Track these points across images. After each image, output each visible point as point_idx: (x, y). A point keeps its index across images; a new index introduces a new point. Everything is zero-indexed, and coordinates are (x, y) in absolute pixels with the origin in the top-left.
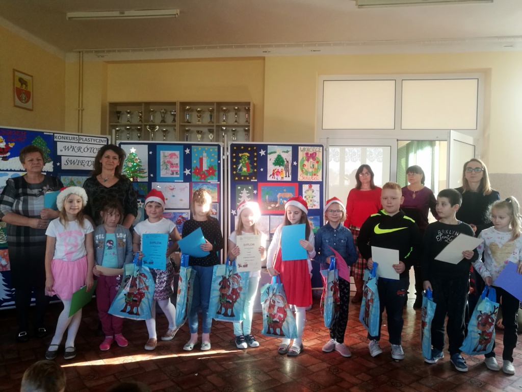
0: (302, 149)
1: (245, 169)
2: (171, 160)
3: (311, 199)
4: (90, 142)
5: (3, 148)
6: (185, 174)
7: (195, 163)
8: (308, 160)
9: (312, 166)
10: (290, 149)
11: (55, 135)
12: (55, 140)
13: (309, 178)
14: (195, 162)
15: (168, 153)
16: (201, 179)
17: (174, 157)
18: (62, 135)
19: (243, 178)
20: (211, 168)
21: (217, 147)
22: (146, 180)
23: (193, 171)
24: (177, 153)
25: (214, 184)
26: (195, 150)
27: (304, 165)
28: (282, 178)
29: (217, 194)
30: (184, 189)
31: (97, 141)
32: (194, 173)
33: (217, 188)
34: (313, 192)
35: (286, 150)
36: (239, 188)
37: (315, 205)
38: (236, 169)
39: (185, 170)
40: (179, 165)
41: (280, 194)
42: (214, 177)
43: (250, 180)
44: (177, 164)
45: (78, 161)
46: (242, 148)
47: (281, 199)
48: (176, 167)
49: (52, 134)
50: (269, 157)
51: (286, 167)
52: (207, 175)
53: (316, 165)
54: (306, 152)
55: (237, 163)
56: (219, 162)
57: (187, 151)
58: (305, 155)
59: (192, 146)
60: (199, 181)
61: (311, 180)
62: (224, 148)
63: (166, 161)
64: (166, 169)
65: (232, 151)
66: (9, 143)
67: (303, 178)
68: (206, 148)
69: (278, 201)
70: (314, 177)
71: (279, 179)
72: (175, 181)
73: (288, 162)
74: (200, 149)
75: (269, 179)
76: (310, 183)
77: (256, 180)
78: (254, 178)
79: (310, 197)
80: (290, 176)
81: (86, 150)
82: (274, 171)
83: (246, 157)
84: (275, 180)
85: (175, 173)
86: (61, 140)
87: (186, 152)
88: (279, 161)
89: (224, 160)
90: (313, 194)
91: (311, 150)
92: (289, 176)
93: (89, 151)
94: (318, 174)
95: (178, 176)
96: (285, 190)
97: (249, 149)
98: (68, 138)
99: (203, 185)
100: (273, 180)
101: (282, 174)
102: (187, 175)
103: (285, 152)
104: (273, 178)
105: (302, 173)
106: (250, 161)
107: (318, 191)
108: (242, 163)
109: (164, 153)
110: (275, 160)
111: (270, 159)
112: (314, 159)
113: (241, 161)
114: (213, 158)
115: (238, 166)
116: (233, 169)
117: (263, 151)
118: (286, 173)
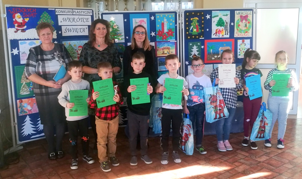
0: (237, 13)
1: (195, 30)
4: (81, 14)
5: (21, 23)
7: (158, 27)
8: (242, 21)
9: (244, 25)
10: (229, 13)
11: (56, 10)
12: (56, 13)
13: (243, 35)
15: (138, 20)
16: (163, 39)
17: (143, 23)
18: (61, 10)
19: (193, 37)
20: (170, 30)
21: (174, 14)
22: (123, 41)
23: (157, 33)
24: (145, 20)
25: (173, 42)
26: (158, 17)
27: (239, 25)
29: (175, 50)
31: (86, 12)
32: (158, 34)
33: (174, 46)
34: (245, 45)
35: (225, 14)
36: (191, 44)
38: (188, 30)
39: (151, 33)
41: (221, 48)
42: (172, 37)
43: (199, 38)
45: (73, 29)
46: (193, 13)
49: (54, 9)
50: (213, 19)
51: (226, 27)
52: (167, 36)
53: (248, 25)
54: (240, 15)
55: (189, 26)
56: (176, 25)
57: (153, 18)
58: (240, 17)
59: (156, 14)
60: (162, 40)
61: (244, 36)
62: (179, 15)
65: (186, 16)
66: (25, 19)
67: (238, 35)
68: (167, 14)
70: (246, 34)
71: (220, 37)
73: (227, 23)
74: (161, 16)
75: (213, 36)
76: (243, 39)
77: (203, 38)
78: (202, 36)
79: (243, 49)
80: (229, 34)
81: (78, 20)
82: (217, 30)
83: (196, 21)
84: (218, 37)
86: (60, 14)
87: (151, 19)
88: (221, 23)
89: (179, 24)
91: (244, 13)
92: (228, 34)
93: (81, 21)
94: (249, 31)
96: (225, 45)
97: (198, 14)
98: (65, 12)
99: (165, 43)
100: (216, 37)
101: (222, 32)
102: (152, 36)
103: (225, 16)
104: (216, 36)
105: (237, 31)
106: (199, 23)
107: (249, 44)
108: (193, 25)
109: (135, 20)
110: (217, 22)
111: (214, 22)
112: (246, 20)
113: (192, 24)
114: (172, 22)
115: (190, 28)
116: (186, 31)
117: (209, 15)
118: (226, 32)
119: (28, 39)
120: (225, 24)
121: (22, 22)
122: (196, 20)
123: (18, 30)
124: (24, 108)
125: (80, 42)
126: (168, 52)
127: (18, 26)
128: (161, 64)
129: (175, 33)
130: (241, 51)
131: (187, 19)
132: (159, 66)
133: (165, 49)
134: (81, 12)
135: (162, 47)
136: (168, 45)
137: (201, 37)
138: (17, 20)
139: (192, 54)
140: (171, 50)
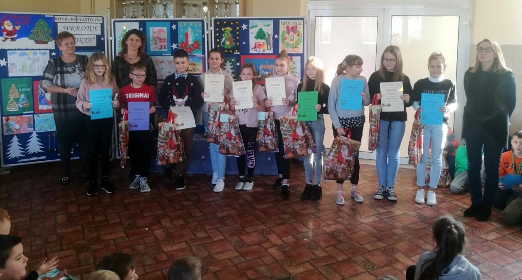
0: (283, 23)
1: (228, 43)
2: (159, 35)
3: (292, 70)
4: (87, 22)
5: (11, 31)
6: (172, 48)
7: (181, 37)
8: (289, 33)
9: (292, 38)
10: (271, 22)
11: (55, 17)
12: (56, 21)
13: (290, 51)
15: (156, 29)
17: (162, 32)
18: (61, 17)
19: (226, 51)
20: (196, 42)
21: (201, 22)
23: (179, 45)
24: (165, 29)
25: (199, 57)
26: (181, 26)
27: (285, 38)
28: (264, 50)
29: (202, 66)
31: (94, 20)
33: (202, 61)
34: (294, 64)
35: (267, 24)
38: (219, 43)
39: (172, 45)
40: (166, 40)
41: (262, 65)
42: (199, 50)
43: (233, 53)
46: (225, 22)
47: (263, 71)
48: (164, 42)
49: (53, 16)
50: (251, 31)
51: (268, 41)
52: (193, 48)
53: (297, 38)
54: (286, 25)
55: (220, 37)
56: (203, 36)
57: (174, 27)
58: (286, 28)
59: (178, 22)
61: (293, 53)
62: (207, 24)
63: (155, 37)
64: (155, 44)
65: (216, 26)
66: (16, 26)
68: (191, 23)
69: (261, 73)
70: (295, 49)
71: (261, 51)
72: (164, 55)
73: (269, 35)
74: (185, 25)
75: (251, 51)
77: (239, 53)
78: (236, 51)
80: (272, 49)
81: (83, 29)
82: (256, 44)
83: (228, 32)
84: (257, 52)
85: (163, 47)
86: (60, 21)
87: (172, 28)
88: (261, 35)
89: (208, 34)
90: (295, 66)
91: (292, 24)
92: (270, 49)
93: (86, 29)
94: (299, 47)
95: (166, 50)
96: (267, 62)
97: (232, 23)
98: (67, 19)
100: (255, 52)
103: (266, 26)
104: (255, 50)
105: (283, 45)
106: (232, 35)
107: (299, 63)
108: (225, 37)
109: (153, 29)
110: (256, 33)
111: (252, 33)
112: (295, 32)
113: (224, 35)
114: (198, 33)
115: (221, 40)
116: (217, 43)
117: (245, 25)
118: (268, 46)
119: (19, 50)
120: (267, 36)
123: (6, 39)
124: (11, 127)
126: (193, 70)
127: (7, 35)
129: (202, 45)
131: (217, 29)
134: (87, 19)
136: (194, 60)
138: (6, 27)
140: (197, 67)
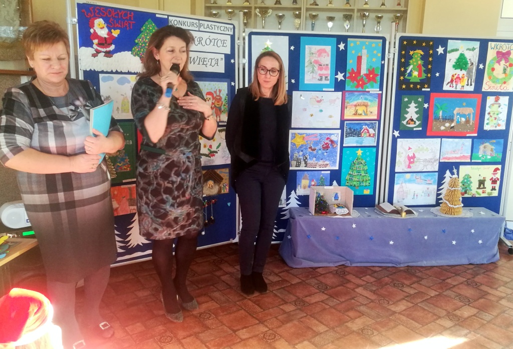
0: (493, 46)
1: (415, 74)
2: (319, 59)
3: (495, 116)
4: (213, 30)
5: (105, 38)
6: (336, 79)
7: (351, 64)
8: (498, 62)
9: (503, 70)
10: (477, 45)
11: (170, 18)
13: (497, 87)
14: (351, 61)
15: (315, 48)
16: (357, 86)
17: (324, 54)
18: (178, 19)
19: (412, 86)
20: (371, 72)
21: (381, 41)
23: (348, 75)
24: (328, 48)
25: (374, 94)
26: (352, 45)
28: (463, 86)
29: (376, 108)
30: (335, 100)
31: (222, 29)
32: (349, 78)
33: (377, 100)
34: (499, 107)
35: (471, 48)
36: (406, 99)
37: (499, 125)
38: (403, 73)
39: (337, 74)
40: (329, 66)
41: (457, 109)
42: (374, 84)
43: (421, 88)
44: (327, 65)
45: (199, 59)
47: (458, 116)
48: (326, 69)
49: (166, 17)
50: (449, 56)
51: (469, 72)
52: (366, 80)
53: (508, 69)
54: (497, 50)
55: (406, 64)
56: (383, 62)
57: (342, 46)
58: (496, 55)
59: (349, 39)
60: (355, 89)
61: (499, 91)
62: (390, 44)
63: (313, 60)
64: (313, 72)
65: (401, 48)
66: (113, 30)
67: (490, 88)
68: (367, 41)
69: (455, 118)
70: (504, 85)
71: (459, 89)
72: (324, 90)
73: (472, 64)
74: (358, 43)
75: (446, 87)
76: (497, 94)
77: (429, 90)
78: (426, 86)
79: (494, 114)
80: (473, 84)
81: (208, 42)
82: (453, 76)
83: (418, 57)
84: (453, 89)
85: (324, 77)
87: (339, 48)
88: (461, 63)
89: (389, 59)
91: (504, 47)
92: (471, 85)
93: (212, 44)
94: (509, 82)
95: (328, 82)
96: (464, 104)
97: (424, 44)
98: (186, 24)
99: (360, 95)
100: (451, 89)
101: (463, 81)
102: (339, 80)
103: (470, 50)
104: (450, 86)
105: (488, 80)
106: (423, 62)
107: (506, 105)
108: (413, 64)
109: (310, 48)
110: (455, 61)
111: (450, 60)
112: (507, 61)
113: (411, 61)
114: (376, 56)
115: (407, 68)
116: (400, 73)
117: (442, 47)
118: (468, 80)
119: (117, 73)
120: (469, 65)
121: (106, 36)
122: (419, 55)
123: (98, 52)
125: (210, 84)
126: (364, 112)
127: (99, 45)
128: (350, 133)
129: (379, 76)
130: (491, 116)
131: (403, 52)
132: (346, 137)
133: (359, 105)
134: (213, 27)
135: (355, 103)
136: (366, 99)
137: (425, 88)
138: (97, 31)
139: (406, 118)
140: (370, 109)
